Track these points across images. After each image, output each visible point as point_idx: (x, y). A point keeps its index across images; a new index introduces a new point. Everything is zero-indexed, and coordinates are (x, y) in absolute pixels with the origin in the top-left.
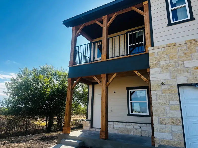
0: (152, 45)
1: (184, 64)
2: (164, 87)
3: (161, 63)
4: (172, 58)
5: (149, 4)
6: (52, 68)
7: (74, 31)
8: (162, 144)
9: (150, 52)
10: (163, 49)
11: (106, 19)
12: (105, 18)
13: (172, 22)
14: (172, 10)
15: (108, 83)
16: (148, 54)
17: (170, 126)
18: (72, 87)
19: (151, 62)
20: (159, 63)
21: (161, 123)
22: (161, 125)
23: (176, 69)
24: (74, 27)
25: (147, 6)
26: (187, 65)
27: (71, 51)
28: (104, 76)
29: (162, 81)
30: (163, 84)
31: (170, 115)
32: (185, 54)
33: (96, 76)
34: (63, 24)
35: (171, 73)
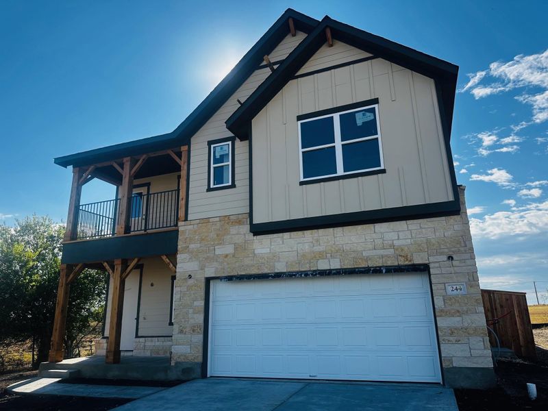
0: (186, 219)
1: (215, 249)
2: (190, 282)
3: (192, 246)
4: (203, 240)
5: (189, 151)
6: (47, 223)
7: (76, 177)
8: (179, 360)
9: (181, 229)
10: (196, 226)
11: (128, 163)
12: (127, 161)
13: (212, 186)
14: (214, 168)
15: (124, 275)
16: (178, 230)
17: (190, 336)
18: (66, 280)
19: (180, 245)
20: (188, 247)
21: (181, 332)
22: (180, 335)
23: (205, 256)
24: (77, 169)
25: (187, 154)
26: (218, 252)
27: (69, 214)
28: (118, 262)
29: (190, 273)
30: (190, 277)
31: (192, 321)
32: (218, 236)
33: (107, 262)
34: (55, 163)
35: (200, 262)
